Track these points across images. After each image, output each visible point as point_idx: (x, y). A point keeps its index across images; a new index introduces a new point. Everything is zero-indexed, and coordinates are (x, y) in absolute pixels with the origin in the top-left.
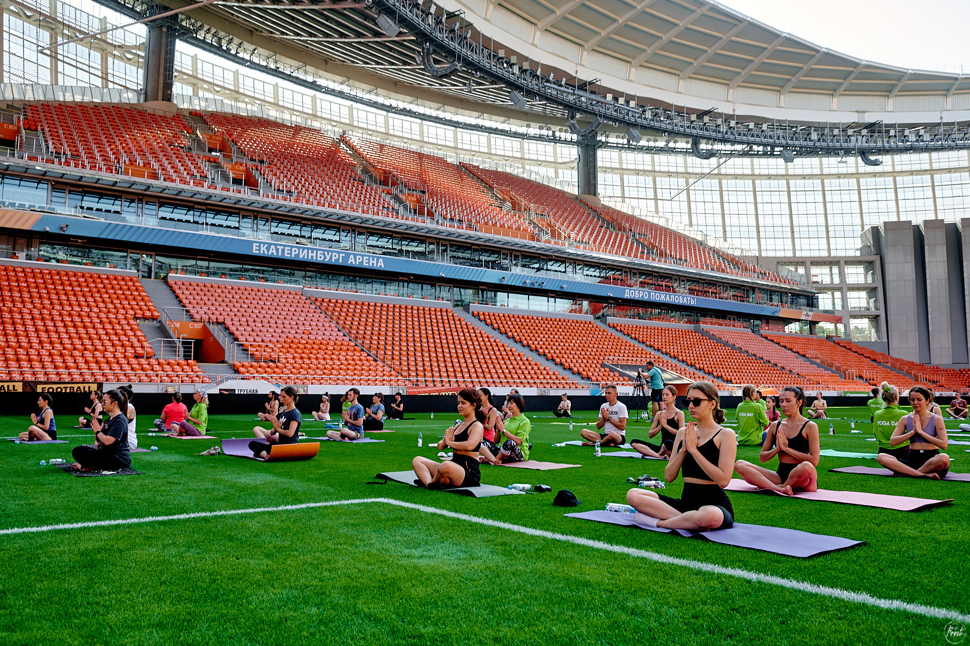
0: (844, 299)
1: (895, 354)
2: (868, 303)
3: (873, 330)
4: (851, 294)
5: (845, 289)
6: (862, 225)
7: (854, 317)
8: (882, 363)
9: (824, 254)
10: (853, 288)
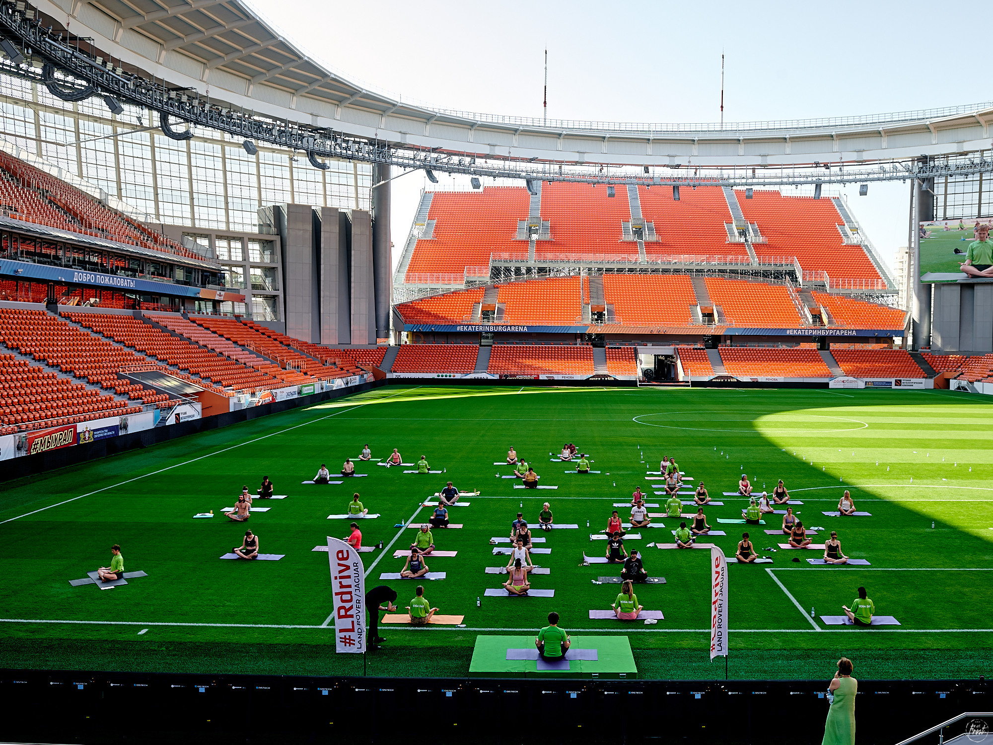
0: (246, 276)
1: (291, 334)
3: (268, 309)
4: (252, 272)
5: (247, 266)
6: (260, 201)
7: (254, 296)
8: (289, 345)
9: (223, 227)
10: (254, 266)
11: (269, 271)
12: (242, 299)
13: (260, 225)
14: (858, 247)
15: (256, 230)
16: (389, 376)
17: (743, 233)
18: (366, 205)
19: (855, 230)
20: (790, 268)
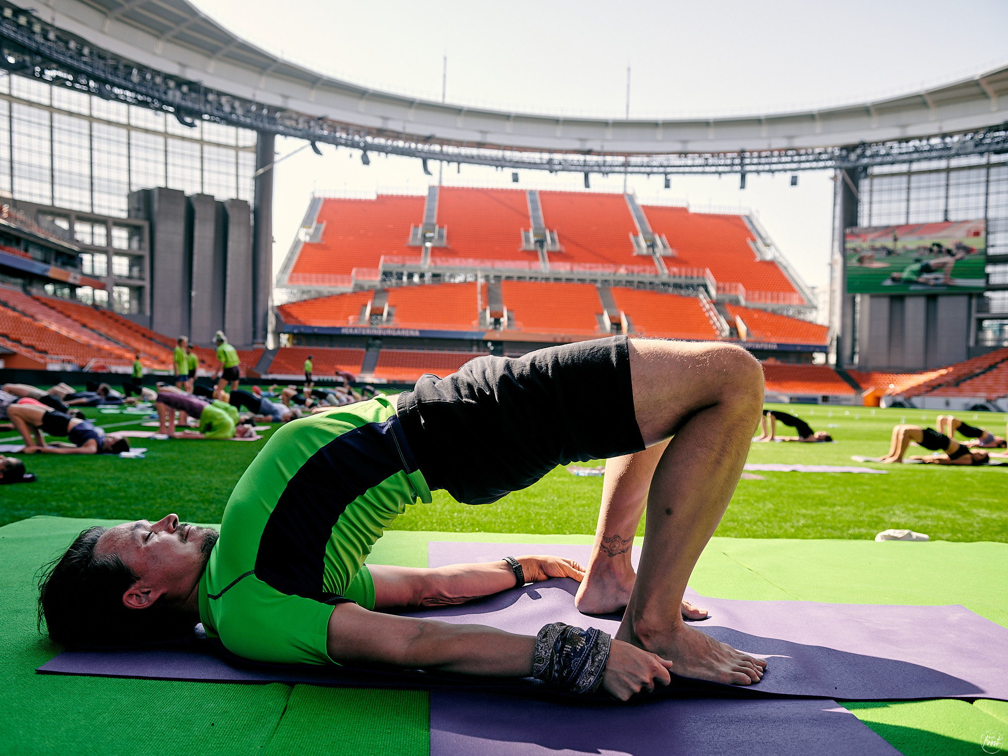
0: (109, 264)
1: (157, 329)
2: (130, 270)
4: (116, 260)
5: (111, 253)
6: (130, 184)
7: (117, 285)
8: (151, 339)
9: (86, 209)
10: (120, 253)
11: (135, 260)
12: (102, 287)
13: (129, 211)
14: (772, 264)
15: (124, 215)
16: (264, 377)
17: (652, 245)
18: (248, 195)
19: (767, 245)
20: (700, 281)
